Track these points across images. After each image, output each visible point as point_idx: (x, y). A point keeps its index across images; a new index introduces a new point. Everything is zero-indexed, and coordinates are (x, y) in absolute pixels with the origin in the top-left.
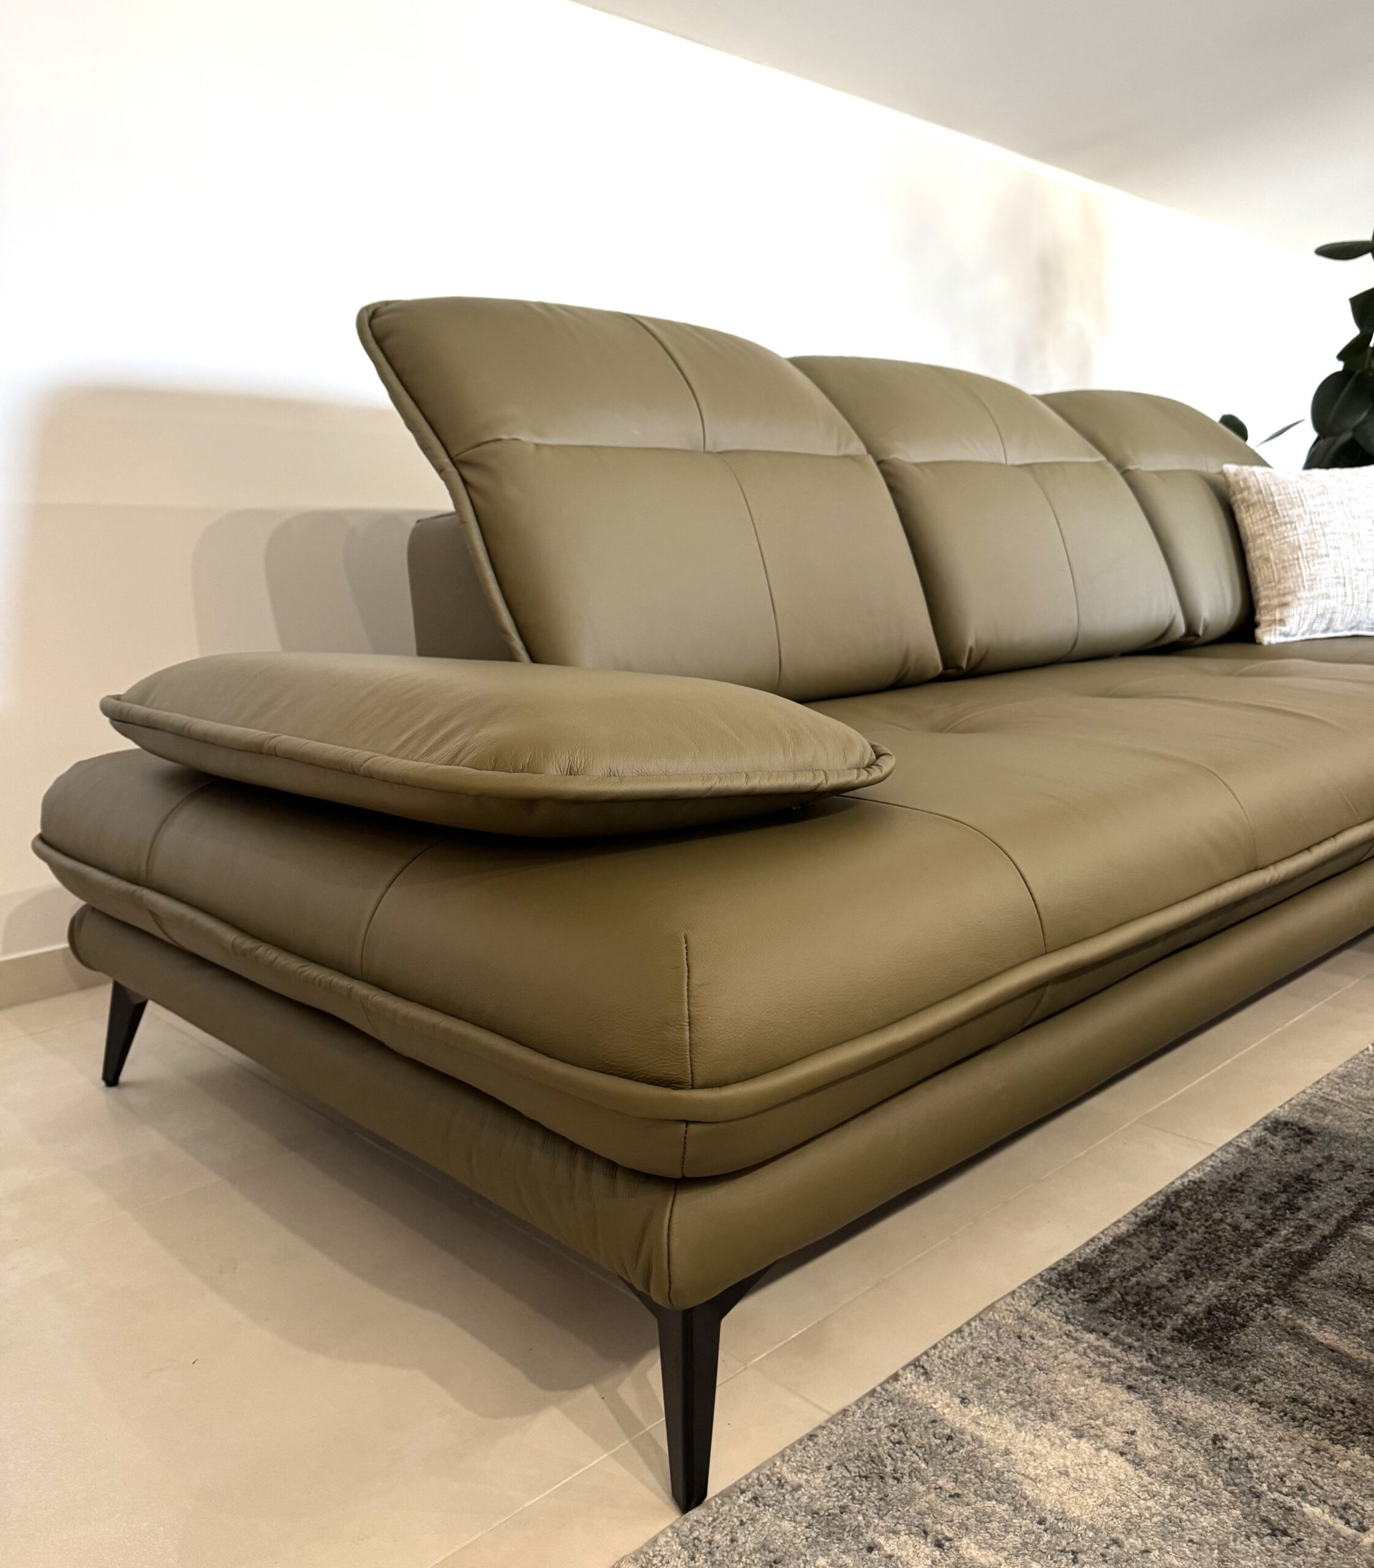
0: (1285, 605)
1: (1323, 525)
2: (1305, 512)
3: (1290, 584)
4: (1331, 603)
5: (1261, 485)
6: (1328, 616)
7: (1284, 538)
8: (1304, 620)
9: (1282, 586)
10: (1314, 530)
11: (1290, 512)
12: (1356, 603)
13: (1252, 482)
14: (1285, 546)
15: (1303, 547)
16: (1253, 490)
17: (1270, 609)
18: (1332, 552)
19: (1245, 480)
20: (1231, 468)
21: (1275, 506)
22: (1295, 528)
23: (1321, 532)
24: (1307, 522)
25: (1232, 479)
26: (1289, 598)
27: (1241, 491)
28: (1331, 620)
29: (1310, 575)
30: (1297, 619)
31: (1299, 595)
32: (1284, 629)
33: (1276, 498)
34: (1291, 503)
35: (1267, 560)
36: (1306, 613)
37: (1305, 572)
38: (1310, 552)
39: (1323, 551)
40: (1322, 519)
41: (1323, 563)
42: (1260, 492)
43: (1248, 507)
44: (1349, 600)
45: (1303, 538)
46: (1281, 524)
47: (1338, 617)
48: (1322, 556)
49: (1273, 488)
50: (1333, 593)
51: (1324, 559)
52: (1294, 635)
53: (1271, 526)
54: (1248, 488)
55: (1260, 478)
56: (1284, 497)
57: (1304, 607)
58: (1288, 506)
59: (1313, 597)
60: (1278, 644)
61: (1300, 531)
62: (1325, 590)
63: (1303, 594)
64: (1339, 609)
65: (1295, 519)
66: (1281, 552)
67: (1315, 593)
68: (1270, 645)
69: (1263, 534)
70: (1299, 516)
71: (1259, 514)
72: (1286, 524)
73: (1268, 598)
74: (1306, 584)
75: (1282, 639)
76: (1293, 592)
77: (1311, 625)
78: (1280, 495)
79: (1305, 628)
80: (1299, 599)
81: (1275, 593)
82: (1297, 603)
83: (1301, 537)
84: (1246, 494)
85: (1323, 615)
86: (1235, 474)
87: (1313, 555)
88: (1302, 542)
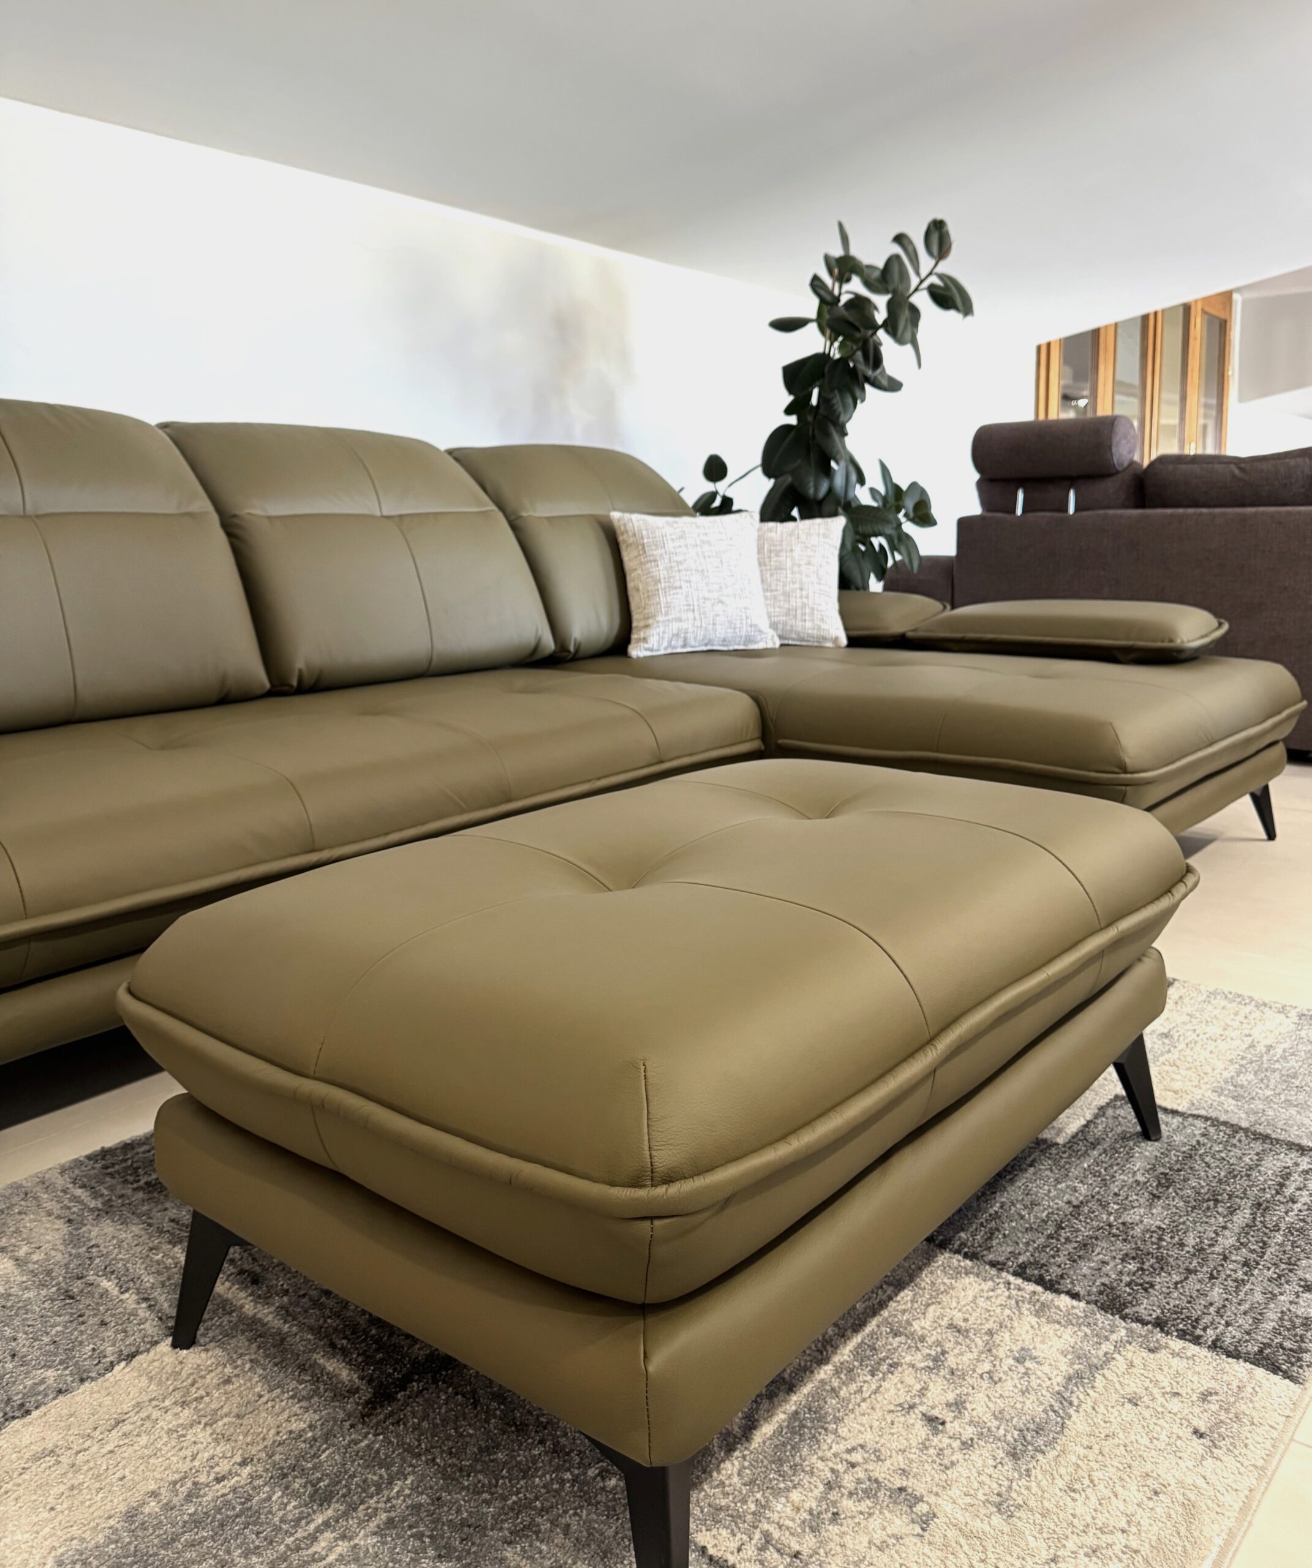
0: (647, 626)
1: (679, 563)
2: (666, 553)
3: (652, 609)
4: (684, 625)
5: (636, 529)
6: (682, 635)
7: (649, 573)
8: (663, 638)
9: (646, 611)
10: (671, 567)
11: (654, 552)
12: (704, 625)
13: (629, 526)
14: (650, 580)
15: (662, 581)
16: (630, 534)
17: (639, 629)
18: (684, 585)
19: (625, 525)
20: (615, 515)
21: (644, 548)
22: (658, 566)
23: (677, 569)
24: (667, 561)
25: (616, 524)
26: (650, 621)
27: (623, 534)
28: (685, 639)
29: (667, 603)
30: (656, 638)
31: (657, 619)
32: (646, 646)
33: (645, 541)
34: (656, 545)
35: (637, 590)
36: (664, 633)
37: (663, 600)
38: (667, 584)
39: (677, 584)
40: (679, 558)
41: (677, 593)
42: (634, 535)
43: (627, 547)
44: (698, 623)
45: (663, 574)
46: (648, 562)
47: (690, 636)
48: (676, 588)
49: (644, 533)
50: (684, 616)
51: (678, 591)
52: (658, 650)
53: (641, 563)
54: (626, 531)
55: (636, 524)
56: (651, 540)
57: (661, 629)
58: (654, 547)
59: (668, 620)
60: (645, 658)
61: (661, 567)
62: (678, 615)
63: (660, 618)
64: (690, 630)
65: (658, 558)
66: (647, 584)
67: (670, 617)
68: (638, 658)
69: (636, 570)
70: (661, 555)
71: (634, 553)
72: (651, 561)
73: (639, 621)
74: (663, 610)
75: (648, 654)
76: (654, 616)
77: (670, 642)
78: (648, 538)
79: (665, 644)
80: (658, 622)
81: (642, 617)
82: (656, 625)
83: (661, 572)
84: (625, 536)
85: (678, 635)
86: (619, 520)
87: (669, 587)
88: (662, 576)
